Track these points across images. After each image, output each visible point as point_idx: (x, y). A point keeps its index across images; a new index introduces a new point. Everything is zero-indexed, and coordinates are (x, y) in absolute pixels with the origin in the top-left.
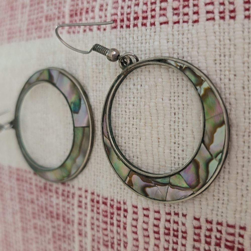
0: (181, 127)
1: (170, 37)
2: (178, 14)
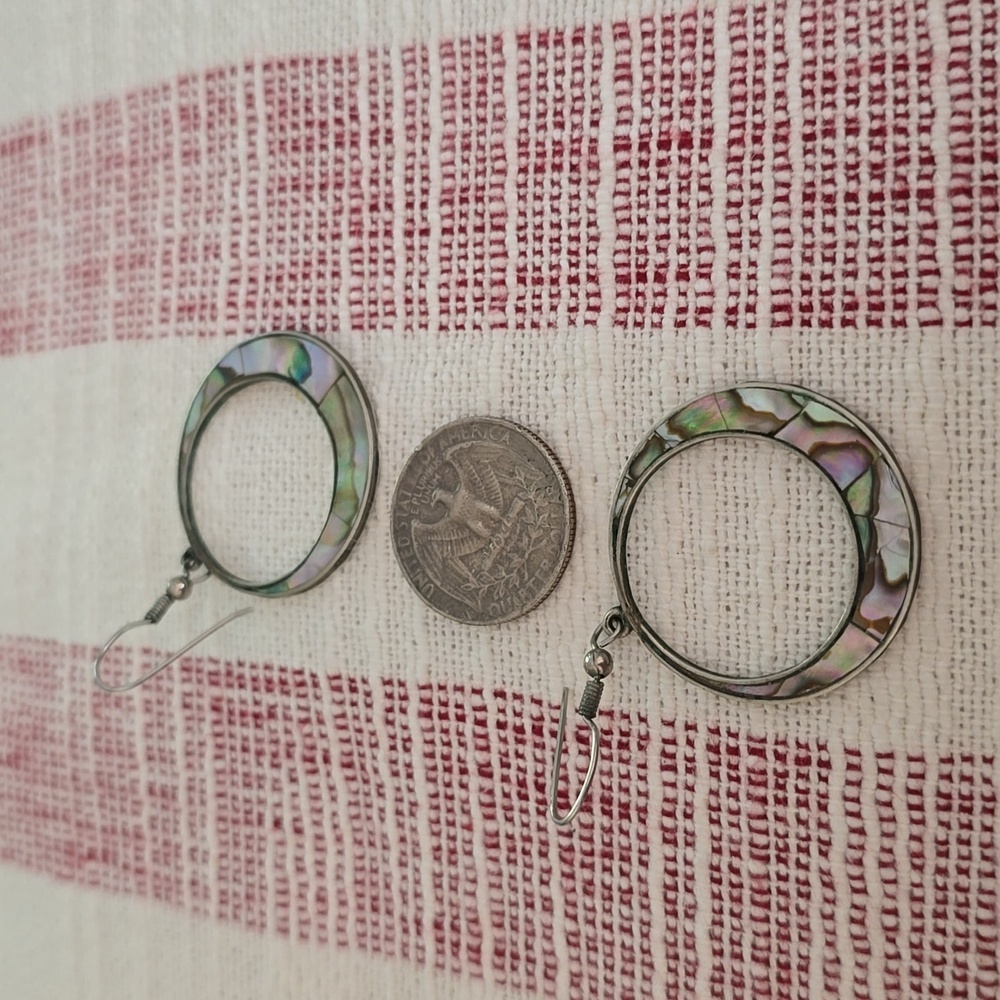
0: (977, 560)
1: (948, 355)
2: (968, 305)
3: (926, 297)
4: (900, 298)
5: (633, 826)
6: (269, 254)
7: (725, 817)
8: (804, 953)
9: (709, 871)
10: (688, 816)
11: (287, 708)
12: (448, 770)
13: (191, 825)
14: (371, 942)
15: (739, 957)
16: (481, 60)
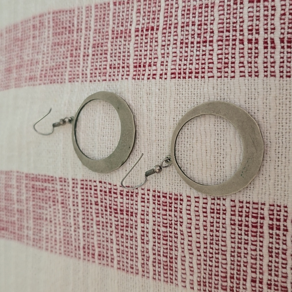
0: (222, 143)
1: (215, 86)
2: (221, 72)
3: (210, 70)
4: (203, 70)
5: (134, 218)
6: (51, 63)
7: (156, 215)
8: (176, 254)
9: (152, 231)
10: (147, 215)
11: (49, 187)
12: (87, 204)
13: (27, 220)
14: (67, 253)
15: (159, 255)
16: (105, 9)
